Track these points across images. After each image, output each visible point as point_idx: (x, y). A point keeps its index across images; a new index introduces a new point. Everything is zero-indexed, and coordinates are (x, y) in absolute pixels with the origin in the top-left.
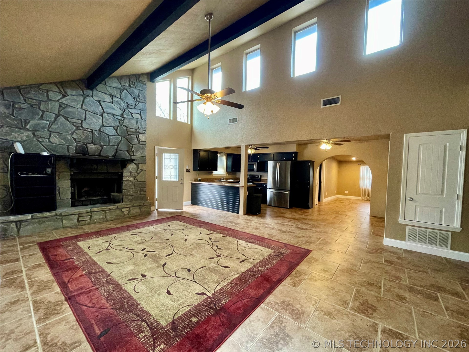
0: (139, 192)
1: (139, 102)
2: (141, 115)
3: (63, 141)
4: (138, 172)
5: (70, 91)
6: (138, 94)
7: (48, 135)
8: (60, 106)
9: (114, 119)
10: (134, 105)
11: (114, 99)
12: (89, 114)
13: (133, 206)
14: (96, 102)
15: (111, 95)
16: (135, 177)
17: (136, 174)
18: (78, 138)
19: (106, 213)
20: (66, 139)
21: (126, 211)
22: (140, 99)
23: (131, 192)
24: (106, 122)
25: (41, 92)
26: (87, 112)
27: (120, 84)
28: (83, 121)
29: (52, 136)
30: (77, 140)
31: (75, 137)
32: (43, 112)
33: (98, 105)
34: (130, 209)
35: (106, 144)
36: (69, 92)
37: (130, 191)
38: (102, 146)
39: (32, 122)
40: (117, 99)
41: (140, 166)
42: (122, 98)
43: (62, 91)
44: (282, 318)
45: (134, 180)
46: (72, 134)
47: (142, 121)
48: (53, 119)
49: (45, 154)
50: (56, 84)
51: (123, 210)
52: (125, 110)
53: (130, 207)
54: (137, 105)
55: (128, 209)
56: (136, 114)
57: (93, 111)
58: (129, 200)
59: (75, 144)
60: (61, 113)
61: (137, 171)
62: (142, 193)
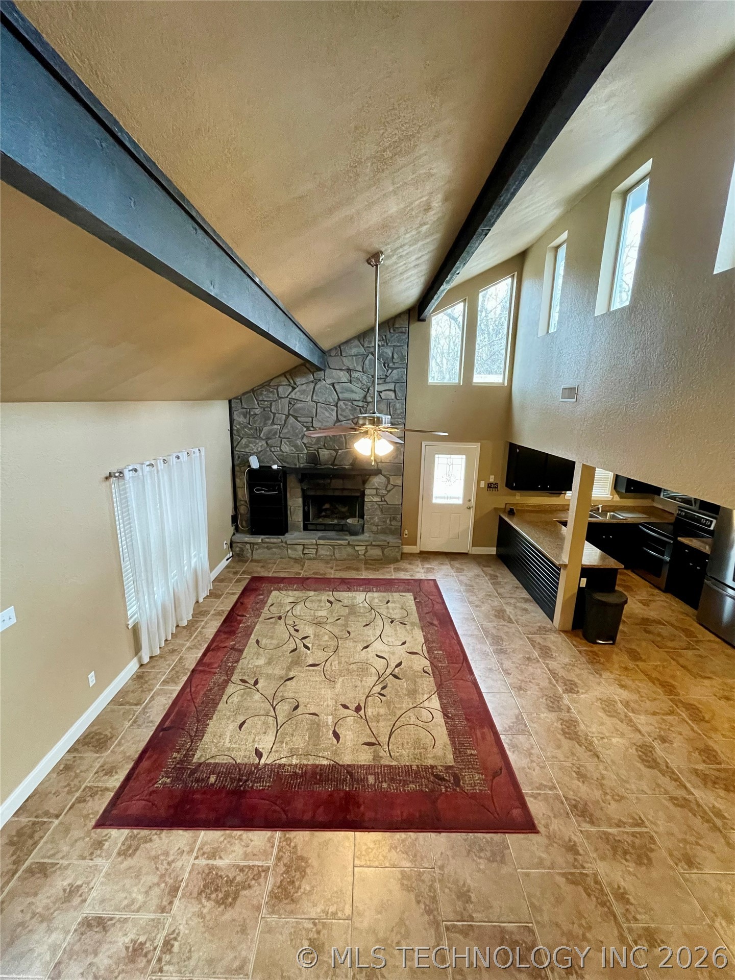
0: (388, 521)
1: (393, 369)
2: (395, 391)
3: (293, 448)
4: (388, 489)
5: (299, 379)
6: (391, 355)
7: (279, 442)
8: (290, 403)
9: (352, 407)
10: (384, 377)
11: (352, 376)
12: (321, 407)
13: (371, 545)
14: (328, 386)
15: (349, 370)
16: (384, 496)
17: (384, 492)
18: (308, 443)
19: (334, 549)
20: (296, 446)
21: (361, 550)
22: (394, 363)
23: (376, 519)
24: (341, 415)
25: (271, 390)
26: (318, 404)
27: (363, 346)
28: (314, 419)
29: (283, 443)
30: (307, 445)
31: (305, 442)
32: (274, 414)
33: (331, 390)
34: (366, 549)
35: (341, 448)
36: (299, 381)
37: (374, 517)
38: (336, 451)
39: (266, 429)
40: (358, 374)
41: (391, 479)
42: (364, 369)
43: (292, 382)
44: (265, 875)
45: (382, 501)
46: (302, 438)
47: (397, 401)
48: (283, 422)
49: (275, 467)
50: (284, 374)
51: (357, 548)
52: (369, 389)
53: (367, 546)
54: (388, 375)
55: (364, 548)
56: (388, 392)
57: (325, 401)
58: (372, 532)
59: (305, 451)
60: (291, 412)
61: (387, 487)
62: (393, 523)
